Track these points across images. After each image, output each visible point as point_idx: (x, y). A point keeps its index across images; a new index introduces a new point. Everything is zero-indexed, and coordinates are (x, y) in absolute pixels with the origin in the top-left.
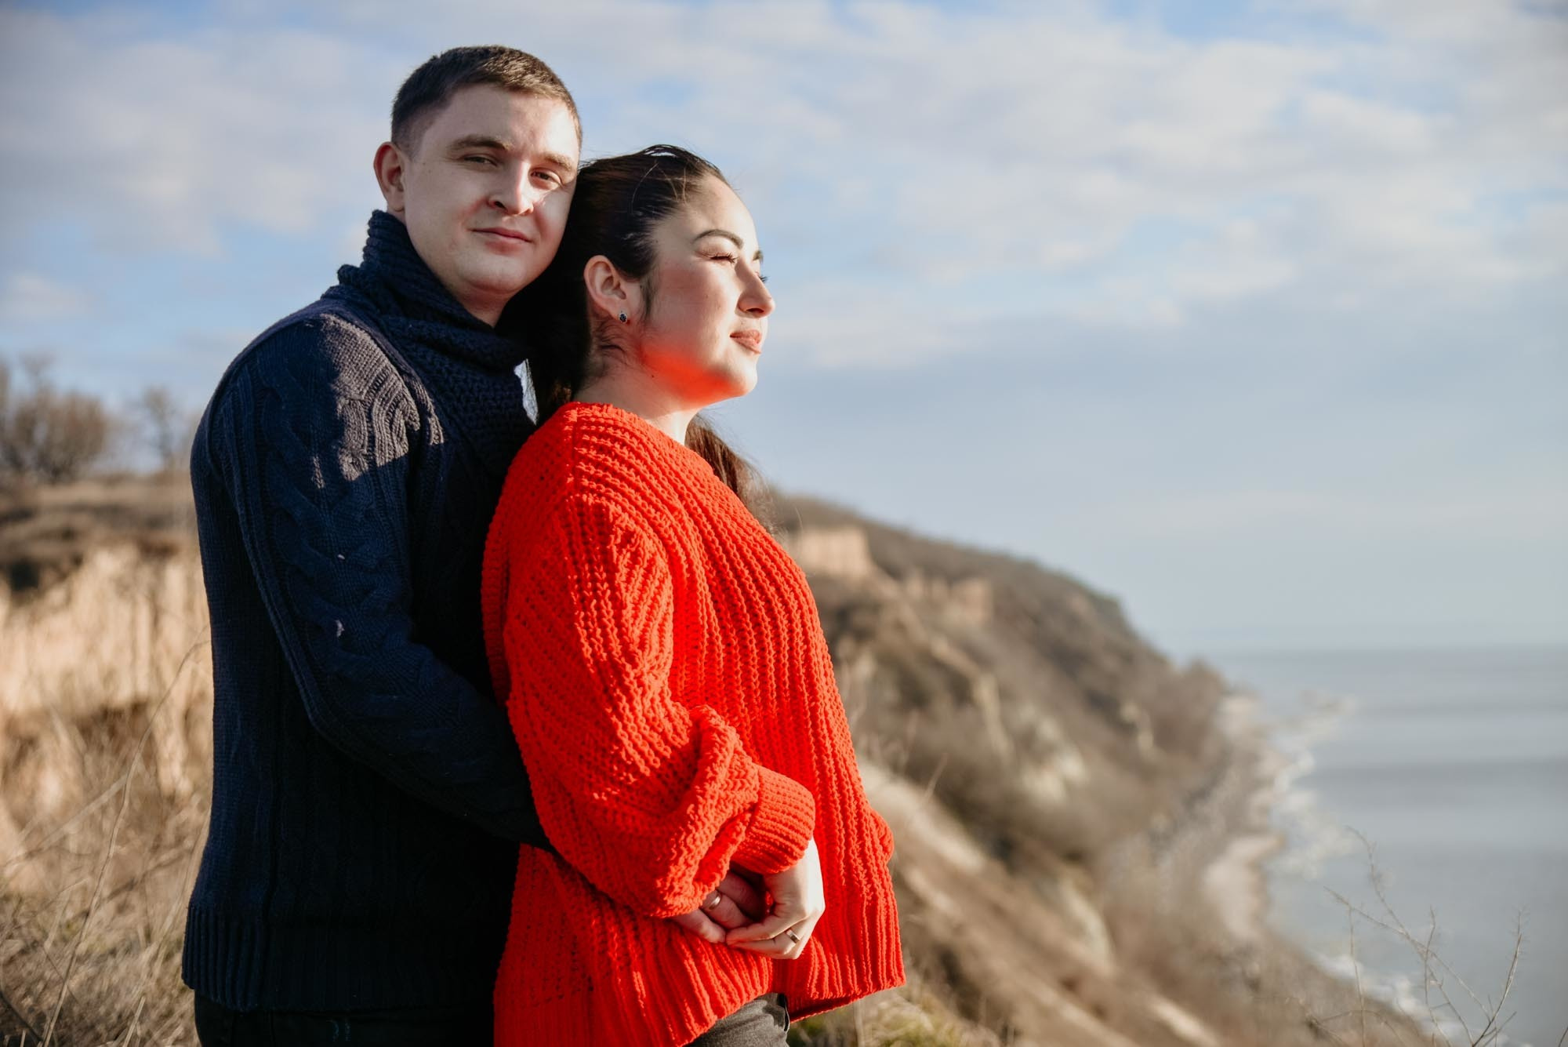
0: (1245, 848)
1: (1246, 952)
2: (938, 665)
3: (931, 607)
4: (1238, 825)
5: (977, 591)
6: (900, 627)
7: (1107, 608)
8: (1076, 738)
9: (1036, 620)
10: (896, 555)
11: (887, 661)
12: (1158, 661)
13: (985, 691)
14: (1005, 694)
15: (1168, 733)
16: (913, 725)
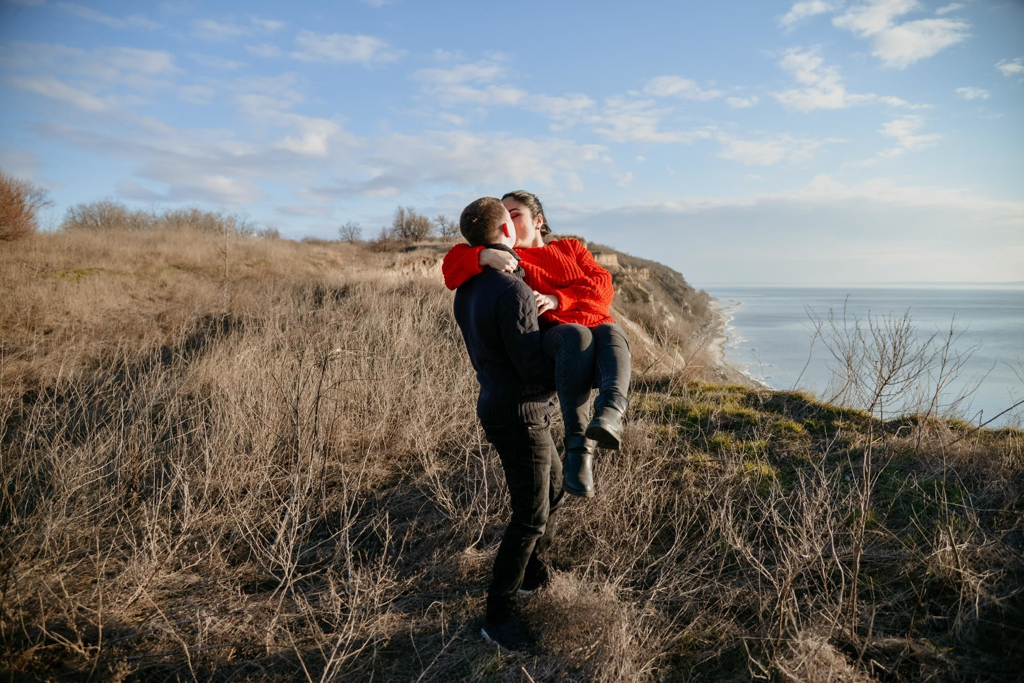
0: (717, 341)
1: (720, 368)
2: (639, 290)
3: (635, 275)
4: (715, 334)
5: (646, 271)
6: (629, 280)
7: (678, 275)
8: (672, 311)
9: (662, 279)
10: (625, 261)
11: (625, 289)
12: (692, 290)
13: (651, 298)
14: (655, 299)
15: (696, 310)
16: (633, 307)
